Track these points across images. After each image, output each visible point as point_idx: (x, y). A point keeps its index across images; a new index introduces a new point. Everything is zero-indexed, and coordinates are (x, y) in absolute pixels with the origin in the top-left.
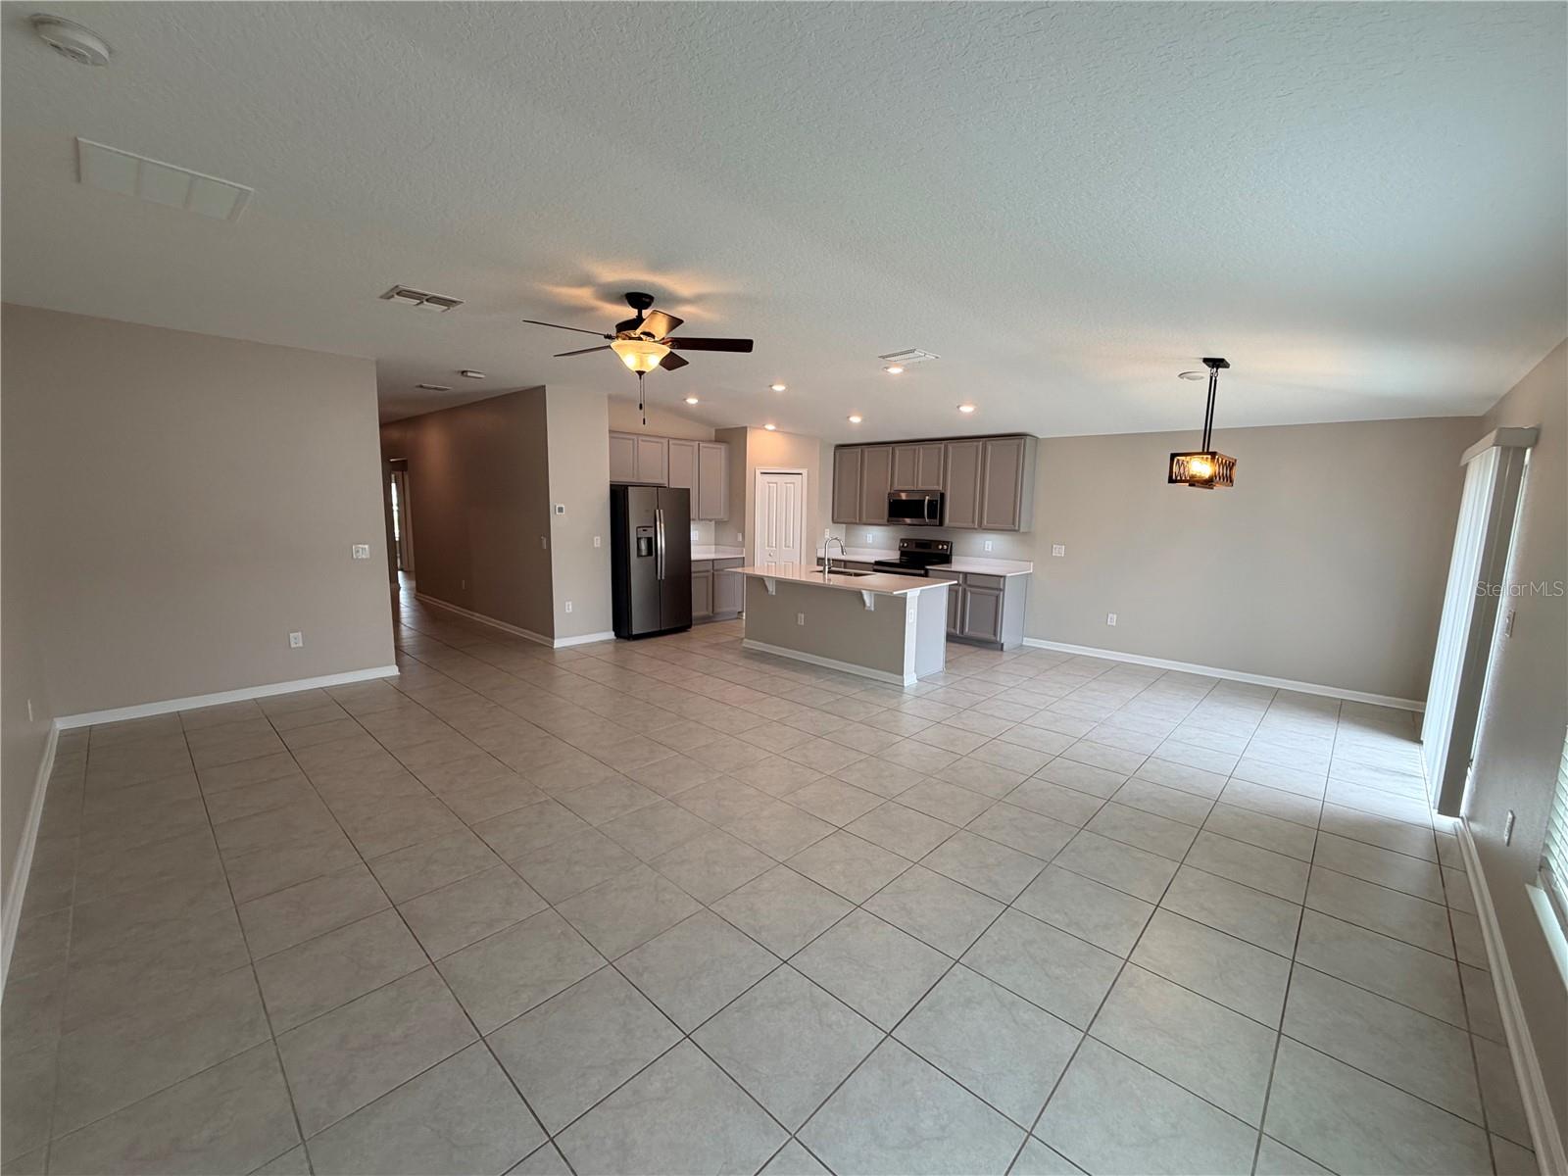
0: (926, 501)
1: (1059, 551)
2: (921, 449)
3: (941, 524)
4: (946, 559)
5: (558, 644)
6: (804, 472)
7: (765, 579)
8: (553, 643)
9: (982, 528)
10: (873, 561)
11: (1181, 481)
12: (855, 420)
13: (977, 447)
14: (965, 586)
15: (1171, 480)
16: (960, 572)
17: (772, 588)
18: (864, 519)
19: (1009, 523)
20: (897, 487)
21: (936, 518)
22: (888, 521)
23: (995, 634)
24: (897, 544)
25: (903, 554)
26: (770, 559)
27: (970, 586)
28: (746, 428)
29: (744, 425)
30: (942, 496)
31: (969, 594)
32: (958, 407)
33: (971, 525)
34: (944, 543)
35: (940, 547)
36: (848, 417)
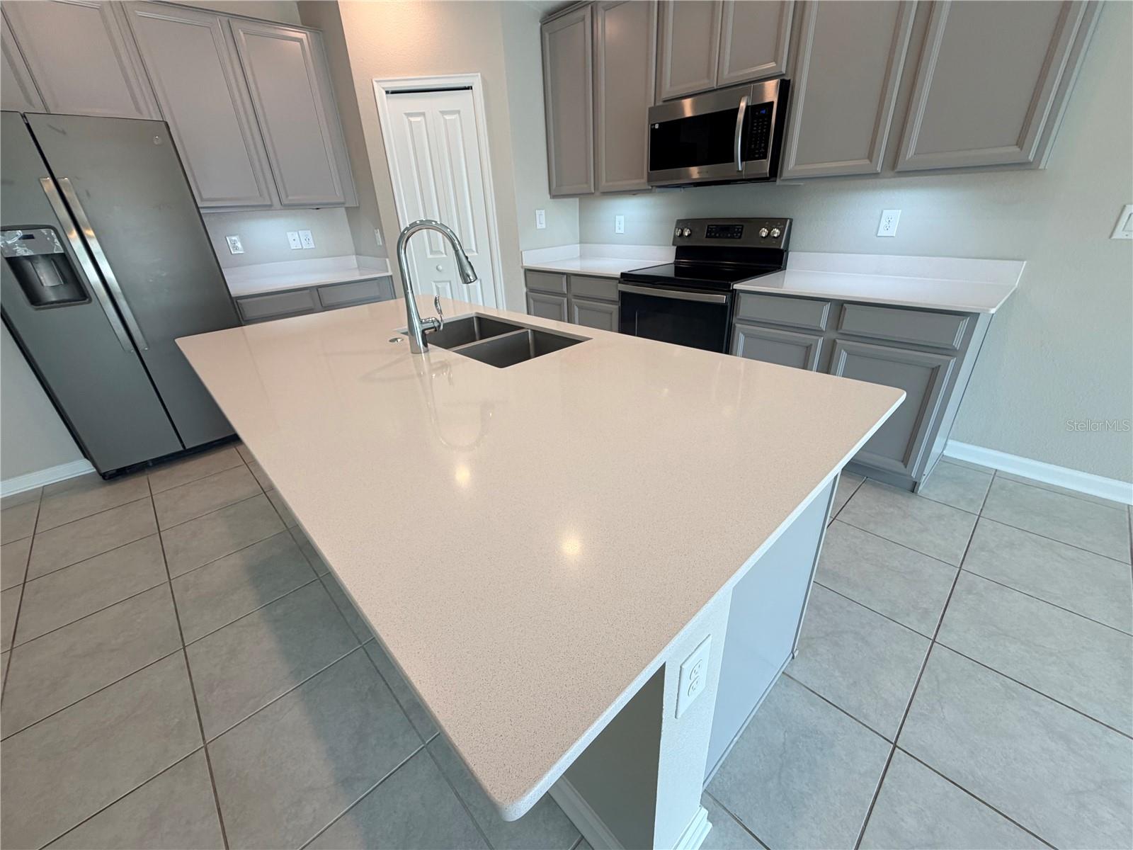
0: (741, 116)
3: (775, 171)
4: (772, 259)
6: (476, 81)
10: (617, 274)
14: (833, 335)
18: (604, 184)
20: (668, 91)
21: (765, 157)
22: (650, 180)
23: (906, 459)
24: (670, 231)
25: (681, 252)
27: (848, 336)
30: (788, 89)
31: (844, 355)
33: (865, 166)
34: (771, 222)
35: (764, 232)
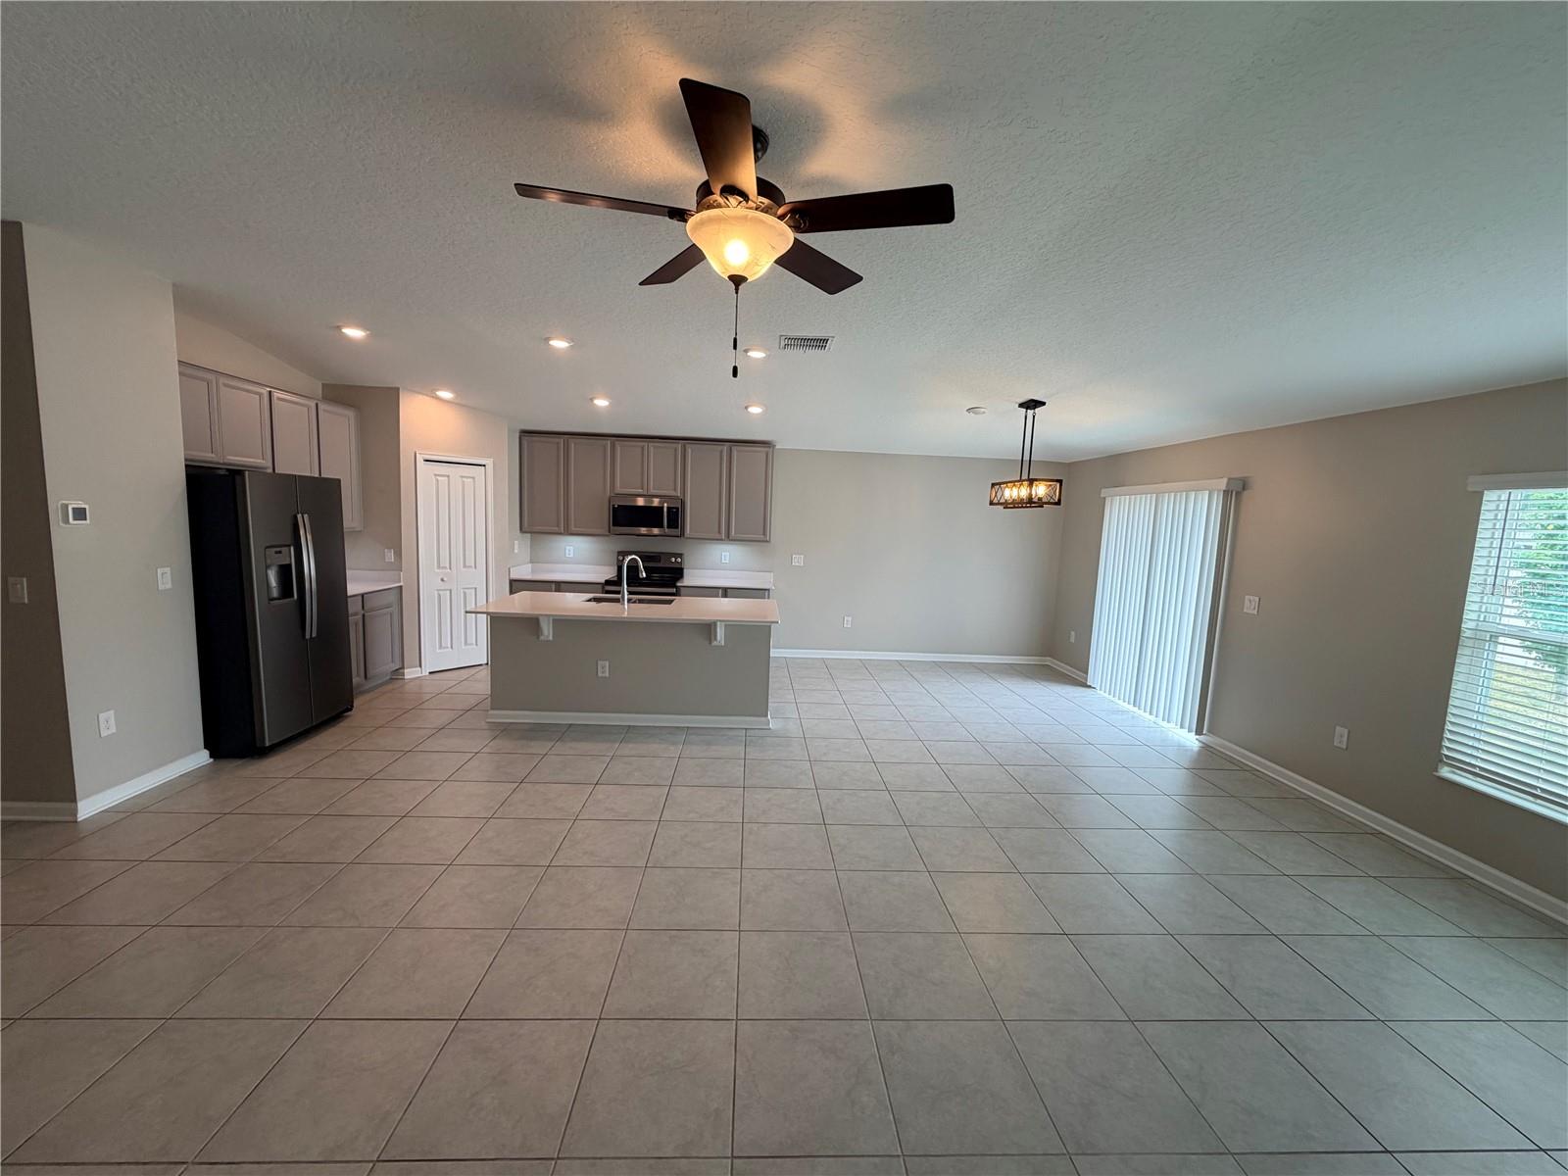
0: (665, 509)
1: (798, 560)
2: (652, 446)
3: (680, 534)
4: (678, 573)
5: (88, 808)
6: (489, 462)
7: (541, 619)
8: (75, 812)
9: (729, 538)
10: (603, 581)
11: (999, 504)
12: (601, 403)
13: (721, 452)
15: (991, 503)
16: (719, 588)
17: (547, 631)
18: (573, 529)
19: (756, 534)
20: (620, 490)
21: (676, 528)
22: (609, 531)
24: (614, 558)
26: (442, 586)
28: (397, 390)
29: (397, 386)
30: (683, 503)
32: (746, 408)
33: (717, 536)
34: (676, 555)
35: (674, 560)
36: (592, 400)
